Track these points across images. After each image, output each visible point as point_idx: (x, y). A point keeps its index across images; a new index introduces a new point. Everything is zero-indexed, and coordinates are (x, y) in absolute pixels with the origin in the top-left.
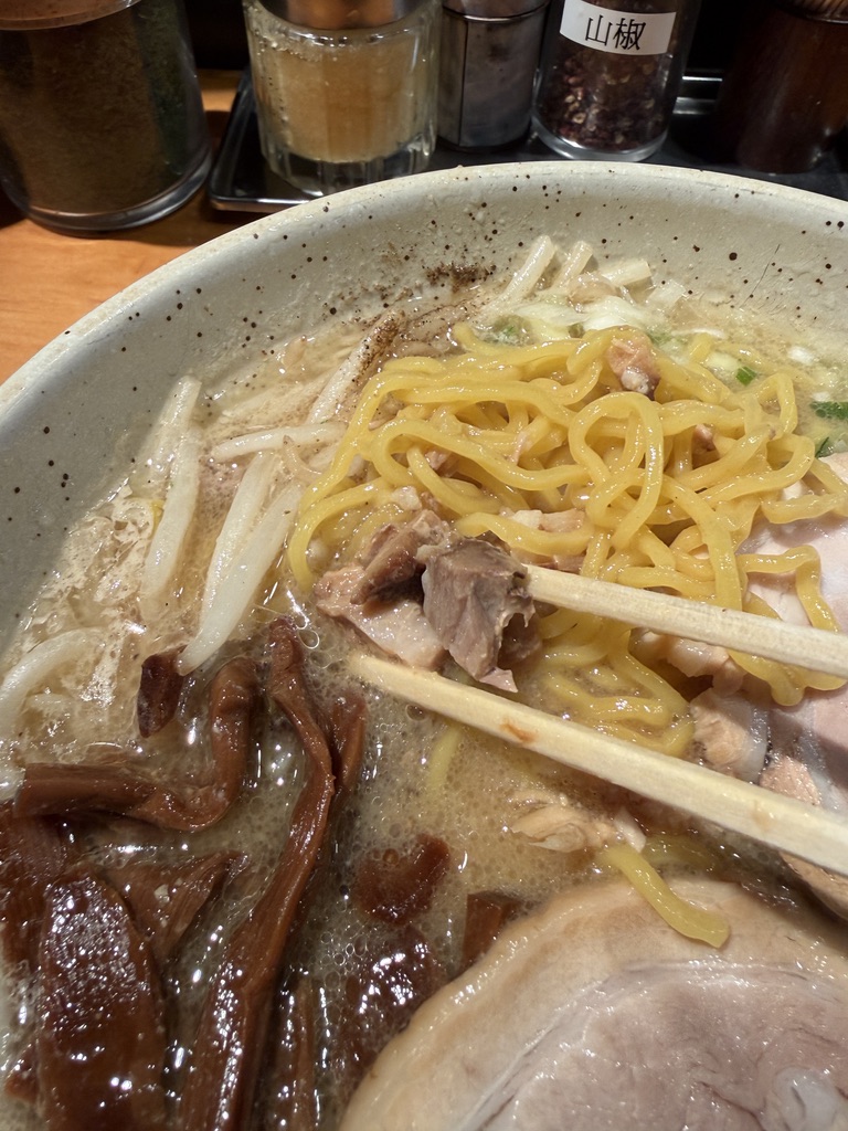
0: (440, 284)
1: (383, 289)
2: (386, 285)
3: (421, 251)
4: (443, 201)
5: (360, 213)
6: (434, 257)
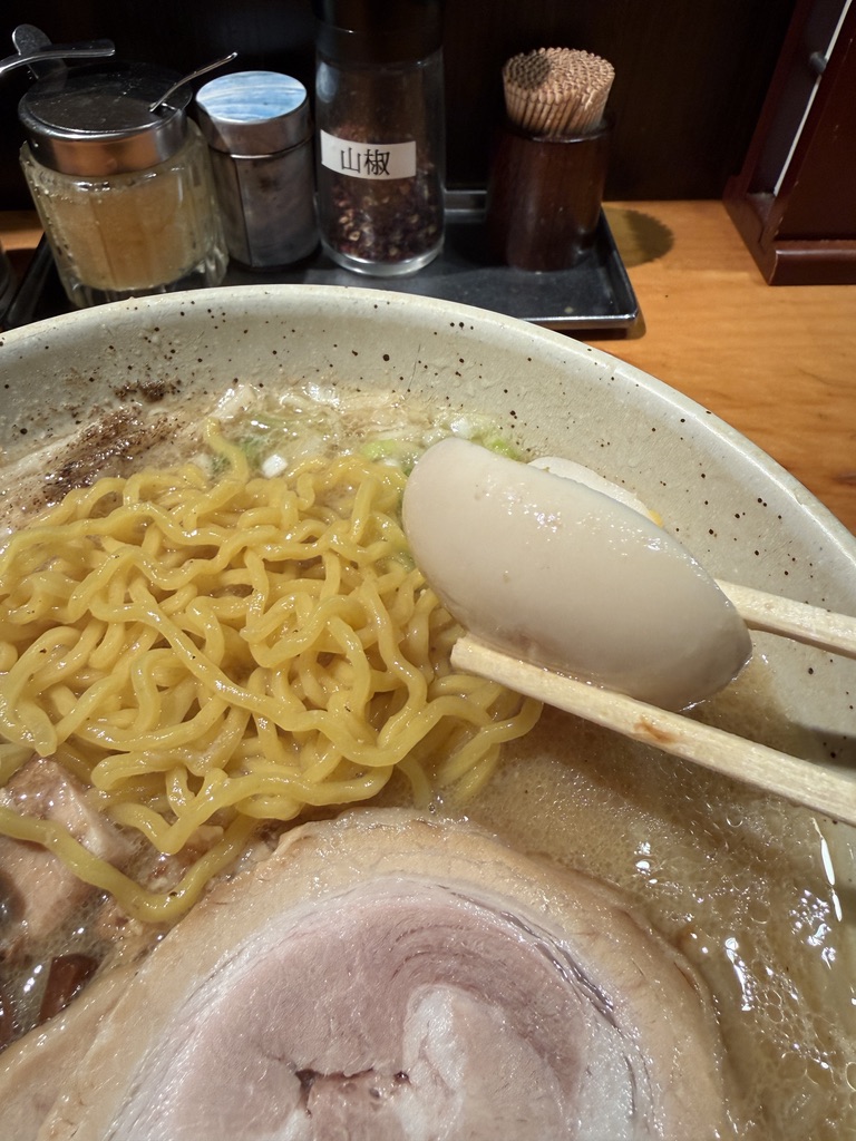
0: (129, 400)
1: (73, 409)
2: (75, 405)
3: (104, 372)
4: (116, 328)
5: (36, 344)
6: (119, 378)
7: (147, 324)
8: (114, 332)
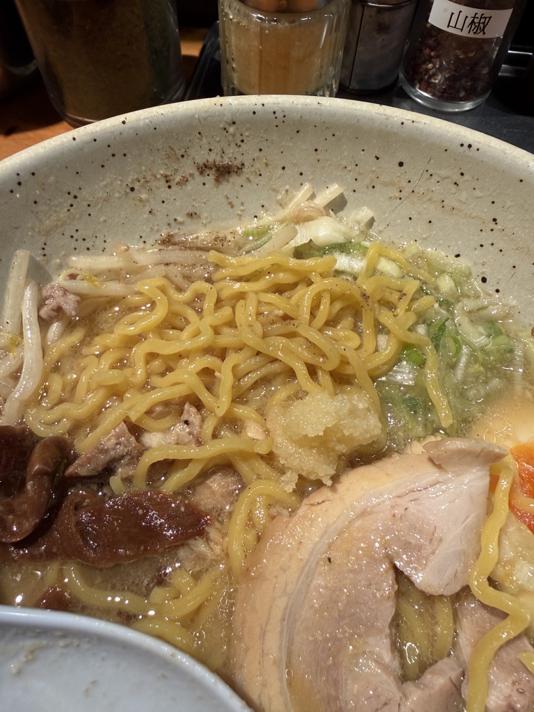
0: (206, 174)
1: (166, 176)
2: (169, 173)
3: (192, 152)
4: (205, 119)
5: (148, 125)
6: (202, 156)
7: (228, 118)
8: (202, 122)
